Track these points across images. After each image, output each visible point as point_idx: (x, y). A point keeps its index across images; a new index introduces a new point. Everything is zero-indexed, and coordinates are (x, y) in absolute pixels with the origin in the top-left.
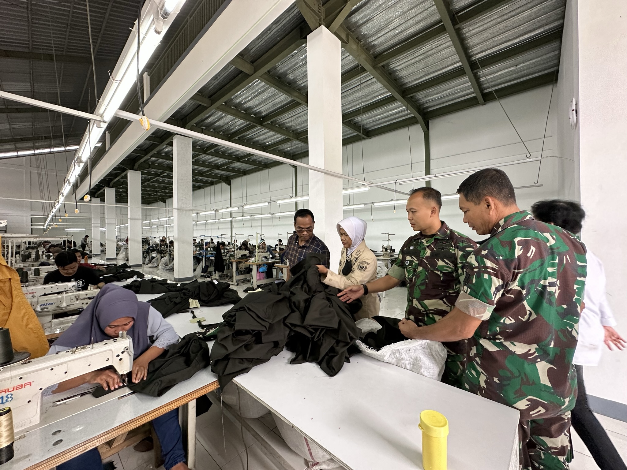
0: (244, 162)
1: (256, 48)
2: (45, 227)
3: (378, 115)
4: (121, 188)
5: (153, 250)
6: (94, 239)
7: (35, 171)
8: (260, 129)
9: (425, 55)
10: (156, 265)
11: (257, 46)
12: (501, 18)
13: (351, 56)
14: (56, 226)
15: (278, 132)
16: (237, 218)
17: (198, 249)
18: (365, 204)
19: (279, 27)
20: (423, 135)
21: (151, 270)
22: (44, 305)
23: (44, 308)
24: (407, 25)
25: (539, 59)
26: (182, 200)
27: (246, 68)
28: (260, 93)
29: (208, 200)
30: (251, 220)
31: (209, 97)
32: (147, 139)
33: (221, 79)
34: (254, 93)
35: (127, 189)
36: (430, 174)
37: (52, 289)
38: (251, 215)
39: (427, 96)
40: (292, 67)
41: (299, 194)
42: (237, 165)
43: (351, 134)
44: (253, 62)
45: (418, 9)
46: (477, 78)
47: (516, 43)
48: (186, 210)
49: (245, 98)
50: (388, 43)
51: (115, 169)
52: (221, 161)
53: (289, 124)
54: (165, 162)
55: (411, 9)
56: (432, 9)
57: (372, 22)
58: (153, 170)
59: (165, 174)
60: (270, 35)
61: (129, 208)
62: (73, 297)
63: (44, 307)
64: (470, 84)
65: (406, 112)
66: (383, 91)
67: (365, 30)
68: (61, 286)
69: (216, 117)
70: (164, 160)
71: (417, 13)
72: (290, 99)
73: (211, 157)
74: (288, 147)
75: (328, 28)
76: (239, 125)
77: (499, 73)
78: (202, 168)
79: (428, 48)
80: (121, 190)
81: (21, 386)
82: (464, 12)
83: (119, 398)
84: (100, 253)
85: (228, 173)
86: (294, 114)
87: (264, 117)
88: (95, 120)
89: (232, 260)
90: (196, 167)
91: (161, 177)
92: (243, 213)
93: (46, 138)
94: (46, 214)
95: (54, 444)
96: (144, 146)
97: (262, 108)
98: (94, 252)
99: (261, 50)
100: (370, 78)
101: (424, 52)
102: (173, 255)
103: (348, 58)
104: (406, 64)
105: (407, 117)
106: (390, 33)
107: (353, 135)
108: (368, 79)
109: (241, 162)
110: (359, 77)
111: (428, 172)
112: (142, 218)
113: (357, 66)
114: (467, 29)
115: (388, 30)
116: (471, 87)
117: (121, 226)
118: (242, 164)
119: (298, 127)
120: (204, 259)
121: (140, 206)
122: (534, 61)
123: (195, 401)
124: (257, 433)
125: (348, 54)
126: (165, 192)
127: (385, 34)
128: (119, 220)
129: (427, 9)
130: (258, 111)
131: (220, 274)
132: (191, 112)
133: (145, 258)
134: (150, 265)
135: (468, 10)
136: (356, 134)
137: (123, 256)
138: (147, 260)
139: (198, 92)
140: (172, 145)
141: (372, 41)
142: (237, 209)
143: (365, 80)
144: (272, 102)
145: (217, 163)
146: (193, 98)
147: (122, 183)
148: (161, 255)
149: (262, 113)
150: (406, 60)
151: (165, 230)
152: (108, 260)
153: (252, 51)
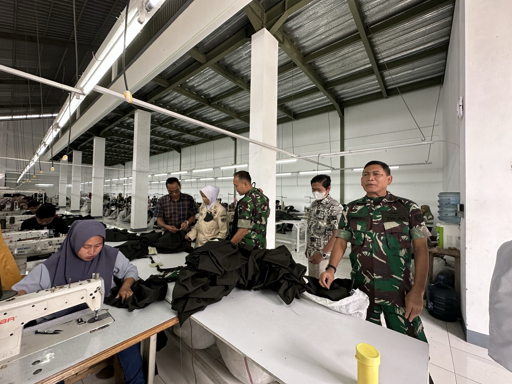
0: (193, 134)
2: (18, 182)
3: (305, 102)
4: (87, 151)
5: (112, 205)
6: (61, 194)
7: (11, 134)
8: (208, 108)
9: (343, 57)
10: (114, 217)
11: (210, 41)
12: (403, 32)
13: (285, 54)
14: (30, 181)
15: (223, 111)
16: (185, 180)
17: (152, 204)
18: (292, 173)
19: (229, 27)
20: (339, 119)
21: (110, 221)
22: (20, 249)
23: (21, 252)
24: (330, 32)
25: (430, 65)
26: (141, 163)
27: (200, 58)
28: (210, 79)
29: (161, 164)
30: (197, 182)
31: (168, 80)
32: (112, 112)
33: (178, 66)
34: (204, 79)
35: (93, 152)
36: (343, 151)
37: (27, 236)
38: (198, 178)
39: (343, 89)
40: (238, 59)
41: (237, 162)
42: (187, 136)
43: (282, 115)
44: (206, 53)
45: (340, 21)
46: (383, 77)
47: (414, 52)
48: (143, 172)
49: (197, 83)
50: (315, 46)
51: (83, 135)
52: (174, 132)
53: (233, 105)
54: (126, 131)
55: (335, 20)
56: (350, 21)
57: (303, 28)
58: (116, 137)
59: (126, 141)
60: (221, 33)
61: (93, 168)
62: (47, 243)
63: (21, 250)
64: (377, 81)
65: (327, 101)
66: (309, 83)
67: (297, 34)
68: (35, 233)
69: (172, 96)
71: (339, 24)
72: (234, 85)
73: (165, 129)
74: (230, 124)
75: (269, 30)
76: (191, 104)
77: (400, 74)
78: (158, 138)
79: (346, 51)
80: (87, 153)
81: (5, 321)
82: (375, 25)
83: (90, 332)
84: (65, 205)
85: (179, 143)
86: (236, 97)
87: (212, 99)
88: (75, 93)
90: (153, 137)
91: (122, 144)
92: (191, 177)
93: (24, 106)
94: (20, 171)
95: (34, 373)
96: (110, 117)
97: (211, 91)
98: (60, 205)
99: (212, 45)
100: (300, 72)
101: (343, 54)
102: (130, 209)
103: (283, 55)
104: (328, 63)
105: (327, 105)
106: (317, 38)
107: (283, 116)
108: (298, 72)
109: (191, 134)
110: (292, 71)
111: (342, 149)
112: (104, 177)
113: (291, 61)
114: (376, 39)
115: (316, 35)
116: (378, 84)
117: (85, 183)
118: (191, 135)
119: (239, 108)
121: (103, 167)
122: (426, 66)
123: (156, 335)
124: (205, 363)
125: (283, 52)
126: (125, 156)
127: (313, 38)
128: (83, 179)
129: (347, 21)
130: (207, 93)
132: (152, 91)
133: (105, 211)
134: (110, 217)
135: (378, 24)
136: (285, 116)
137: (86, 209)
138: (107, 213)
140: (134, 118)
141: (303, 43)
142: (187, 172)
143: (295, 74)
144: (219, 87)
145: (171, 134)
146: (154, 80)
147: (88, 148)
148: (119, 209)
149: (210, 95)
150: (329, 60)
151: (123, 188)
152: (72, 211)
153: (205, 45)
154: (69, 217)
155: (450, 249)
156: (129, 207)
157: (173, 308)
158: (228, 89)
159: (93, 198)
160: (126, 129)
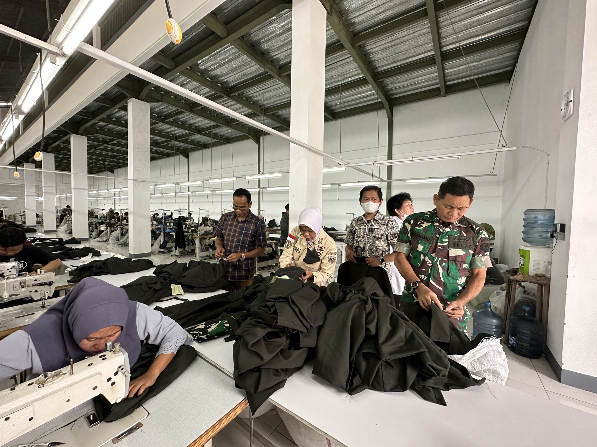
1: (231, 7)
3: (347, 97)
4: (61, 154)
5: (102, 223)
6: (28, 209)
8: (227, 100)
9: (401, 40)
10: (105, 239)
11: (234, 5)
15: (245, 105)
16: (197, 193)
18: (332, 184)
21: (100, 244)
25: (499, 57)
26: (139, 170)
27: (219, 30)
28: (230, 61)
29: (163, 172)
30: (212, 195)
31: (173, 59)
33: (188, 39)
34: (223, 59)
36: (391, 159)
38: (213, 190)
39: (394, 82)
40: (268, 35)
41: (262, 171)
42: (197, 137)
44: (226, 24)
46: (443, 69)
48: (143, 182)
49: (213, 65)
50: (368, 22)
52: (179, 132)
54: (116, 128)
58: (101, 136)
59: (115, 142)
61: (72, 176)
62: (17, 284)
64: (436, 74)
65: (375, 96)
66: (356, 72)
69: (178, 82)
70: (115, 126)
72: (262, 70)
73: (169, 126)
78: (158, 138)
80: (61, 156)
83: (113, 441)
85: (186, 145)
86: (263, 88)
87: (231, 88)
88: (49, 52)
89: (196, 236)
90: (153, 136)
91: (110, 145)
92: (205, 188)
96: (92, 108)
97: (231, 78)
98: (27, 224)
100: (348, 56)
102: (127, 229)
103: (331, 31)
104: (382, 47)
106: (372, 11)
108: (346, 57)
109: (202, 134)
111: (390, 157)
112: (88, 188)
113: (338, 41)
115: (372, 8)
116: (438, 77)
117: (61, 196)
118: (203, 136)
119: (265, 103)
120: (162, 234)
121: (86, 175)
122: (494, 59)
125: (331, 27)
126: (113, 162)
127: (368, 11)
128: (58, 190)
130: (225, 80)
131: (181, 250)
133: (92, 231)
134: (99, 239)
137: (65, 228)
138: (94, 234)
139: (160, 51)
140: (126, 110)
141: (353, 18)
142: (201, 183)
143: (343, 58)
144: (242, 73)
145: (176, 134)
146: (154, 57)
147: (63, 149)
148: (111, 229)
149: (229, 83)
150: (384, 42)
151: (113, 202)
152: (46, 232)
153: (226, 11)
154: (44, 241)
155: (537, 275)
156: (124, 226)
157: (237, 385)
158: (253, 75)
159: (75, 215)
160: (116, 125)
